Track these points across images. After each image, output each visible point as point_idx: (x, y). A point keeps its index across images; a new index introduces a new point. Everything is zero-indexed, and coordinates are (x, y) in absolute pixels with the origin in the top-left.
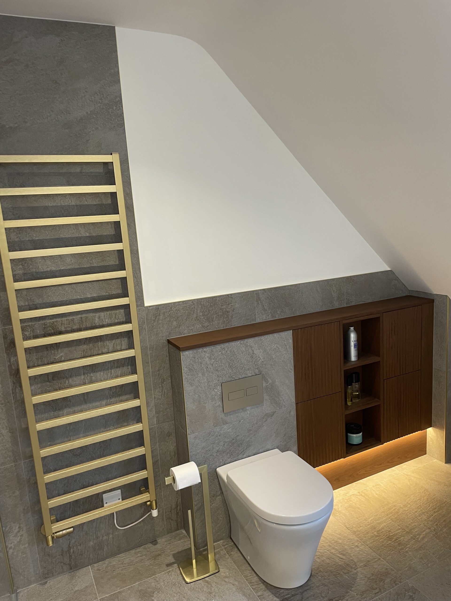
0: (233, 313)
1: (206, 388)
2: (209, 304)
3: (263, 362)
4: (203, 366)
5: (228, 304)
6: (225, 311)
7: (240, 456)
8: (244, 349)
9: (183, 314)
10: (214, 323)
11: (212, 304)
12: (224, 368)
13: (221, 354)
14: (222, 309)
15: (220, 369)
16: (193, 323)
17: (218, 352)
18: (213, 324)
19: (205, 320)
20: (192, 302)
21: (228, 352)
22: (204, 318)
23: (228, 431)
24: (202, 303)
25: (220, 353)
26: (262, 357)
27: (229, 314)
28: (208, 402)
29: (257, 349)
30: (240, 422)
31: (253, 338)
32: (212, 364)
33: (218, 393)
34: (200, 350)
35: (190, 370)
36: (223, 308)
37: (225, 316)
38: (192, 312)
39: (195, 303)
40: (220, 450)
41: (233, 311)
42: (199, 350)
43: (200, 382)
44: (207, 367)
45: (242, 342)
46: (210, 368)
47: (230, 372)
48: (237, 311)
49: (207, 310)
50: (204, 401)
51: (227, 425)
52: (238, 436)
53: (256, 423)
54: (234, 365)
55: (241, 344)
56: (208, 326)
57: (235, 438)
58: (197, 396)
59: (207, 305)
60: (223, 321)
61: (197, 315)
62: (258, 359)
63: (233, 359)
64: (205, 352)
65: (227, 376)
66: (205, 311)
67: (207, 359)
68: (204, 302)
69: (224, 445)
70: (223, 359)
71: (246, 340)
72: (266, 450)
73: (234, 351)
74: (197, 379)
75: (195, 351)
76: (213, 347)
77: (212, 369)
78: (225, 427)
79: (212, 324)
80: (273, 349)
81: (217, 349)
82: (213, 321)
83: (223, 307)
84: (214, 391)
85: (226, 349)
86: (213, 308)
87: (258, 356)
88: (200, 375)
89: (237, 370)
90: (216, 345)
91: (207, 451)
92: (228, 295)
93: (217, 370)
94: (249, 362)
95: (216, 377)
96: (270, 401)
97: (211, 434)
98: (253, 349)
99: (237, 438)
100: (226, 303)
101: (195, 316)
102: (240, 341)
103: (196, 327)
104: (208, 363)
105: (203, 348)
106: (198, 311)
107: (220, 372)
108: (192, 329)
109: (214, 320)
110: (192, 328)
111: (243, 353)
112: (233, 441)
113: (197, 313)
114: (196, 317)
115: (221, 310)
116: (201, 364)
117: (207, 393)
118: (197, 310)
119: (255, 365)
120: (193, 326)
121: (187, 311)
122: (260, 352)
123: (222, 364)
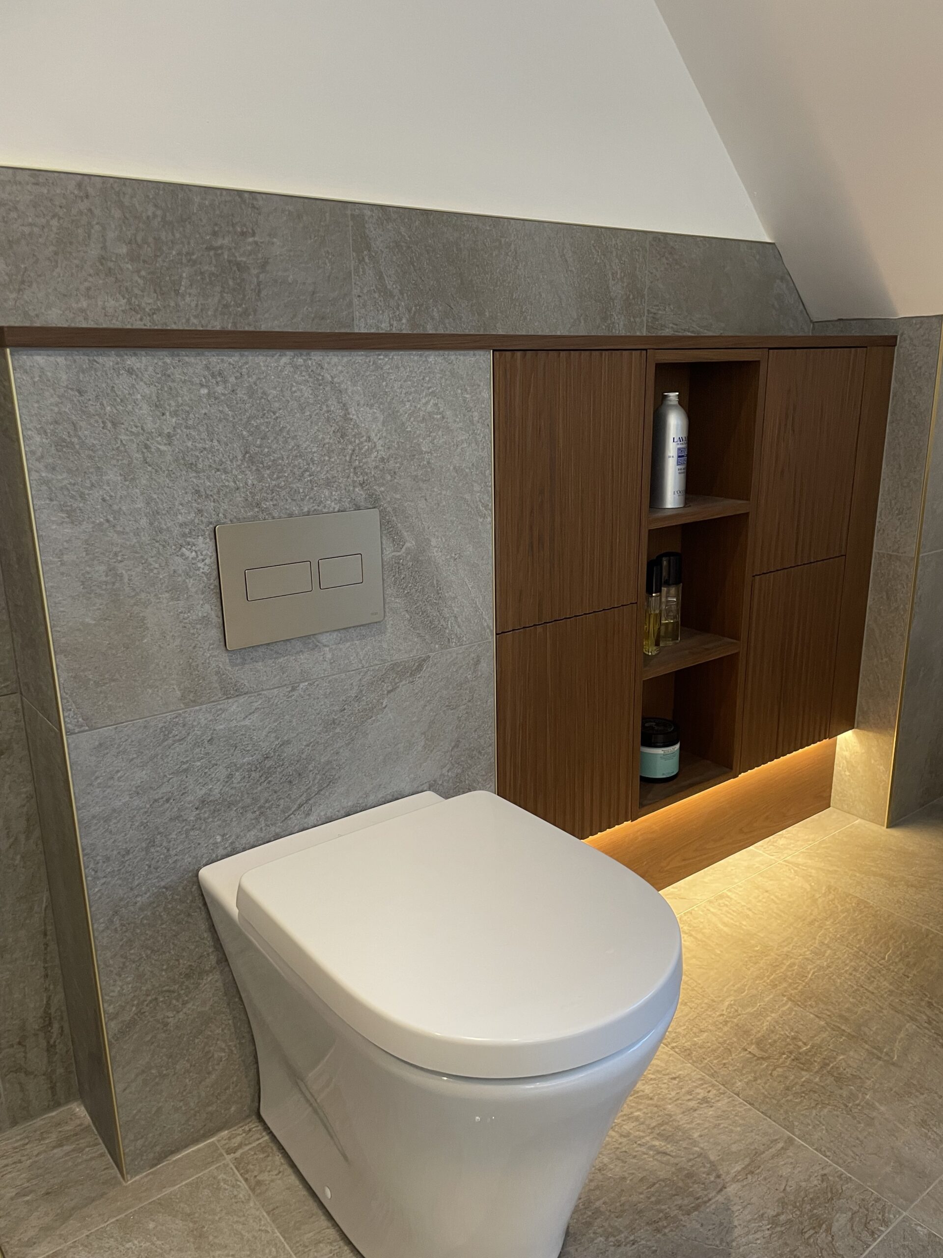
0: (262, 276)
1: (145, 538)
2: (159, 212)
3: (383, 459)
4: (123, 437)
5: (243, 234)
6: (230, 262)
7: (294, 821)
8: (307, 392)
9: (36, 230)
10: (182, 303)
11: (169, 218)
12: (221, 463)
13: (209, 394)
14: (216, 249)
15: (207, 463)
16: (87, 284)
17: (192, 383)
18: (177, 305)
19: (141, 281)
20: (79, 186)
21: (241, 394)
22: (138, 271)
23: (247, 722)
24: (126, 201)
25: (204, 391)
26: (381, 442)
27: (245, 276)
28: (153, 600)
29: (362, 402)
30: (293, 689)
31: (346, 353)
32: (169, 436)
33: (200, 565)
34: (108, 360)
35: (61, 445)
36: (221, 247)
37: (231, 282)
38: (80, 231)
39: (90, 190)
40: (211, 798)
41: (263, 266)
42: (100, 359)
43: (115, 507)
44: (147, 447)
45: (300, 361)
46: (161, 453)
47: (250, 482)
48: (280, 273)
49: (150, 240)
50: (137, 594)
51: (242, 700)
52: (288, 742)
53: (357, 698)
54: (268, 455)
55: (296, 367)
56: (159, 309)
57: (275, 751)
58: (103, 568)
59: (150, 213)
60: (219, 302)
61: (104, 248)
62: (366, 446)
63: (263, 428)
64: (130, 371)
65: (239, 498)
66: (139, 239)
67: (145, 406)
68: (132, 197)
69: (230, 776)
70: (220, 420)
71: (317, 356)
72: (390, 797)
73: (264, 393)
74: (97, 494)
75: (81, 358)
76: (172, 355)
77: (169, 458)
78: (234, 706)
79: (172, 304)
80: (422, 413)
81: (191, 370)
82: (177, 292)
83: (219, 242)
84: (182, 555)
85: (232, 380)
86: (178, 235)
87: (364, 434)
88: (113, 475)
89: (278, 478)
90: (183, 352)
91: (156, 801)
92: (240, 193)
93: (191, 466)
94: (330, 452)
95: (188, 497)
96: (407, 616)
97: (175, 732)
98: (345, 398)
99: (283, 752)
100: (233, 225)
101: (94, 251)
102: (290, 353)
103: (100, 303)
104: (149, 426)
105: (122, 351)
106: (111, 235)
107: (208, 478)
108: (82, 310)
109: (183, 288)
110: (84, 304)
111: (302, 409)
112: (268, 763)
113: (105, 241)
114: (102, 259)
115: (212, 253)
116: (114, 424)
117: (150, 560)
118: (104, 228)
119: (355, 468)
120: (89, 297)
121: (54, 223)
122: (375, 419)
123: (215, 443)
